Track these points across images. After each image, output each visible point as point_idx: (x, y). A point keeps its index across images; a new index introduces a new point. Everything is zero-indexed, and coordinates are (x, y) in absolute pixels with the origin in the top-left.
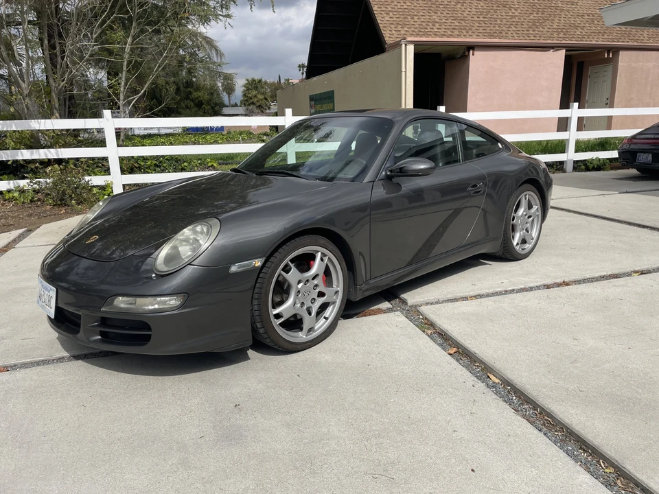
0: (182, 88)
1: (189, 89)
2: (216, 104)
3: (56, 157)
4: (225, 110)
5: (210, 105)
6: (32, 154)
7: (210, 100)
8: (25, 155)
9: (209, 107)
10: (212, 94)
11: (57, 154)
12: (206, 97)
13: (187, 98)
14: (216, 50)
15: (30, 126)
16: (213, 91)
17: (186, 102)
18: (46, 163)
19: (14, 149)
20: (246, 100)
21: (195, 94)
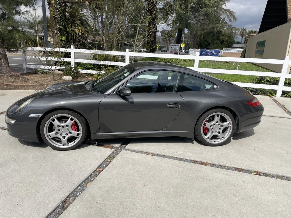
0: (215, 34)
1: (219, 35)
2: (230, 42)
3: (110, 64)
4: (235, 45)
5: (227, 42)
6: (103, 62)
7: (228, 40)
8: (102, 63)
9: (227, 43)
10: (230, 37)
11: (110, 63)
12: (226, 39)
13: (218, 39)
14: (234, 17)
15: (104, 53)
16: (230, 36)
17: (216, 41)
18: (106, 66)
19: (100, 60)
20: (246, 41)
21: (221, 37)
